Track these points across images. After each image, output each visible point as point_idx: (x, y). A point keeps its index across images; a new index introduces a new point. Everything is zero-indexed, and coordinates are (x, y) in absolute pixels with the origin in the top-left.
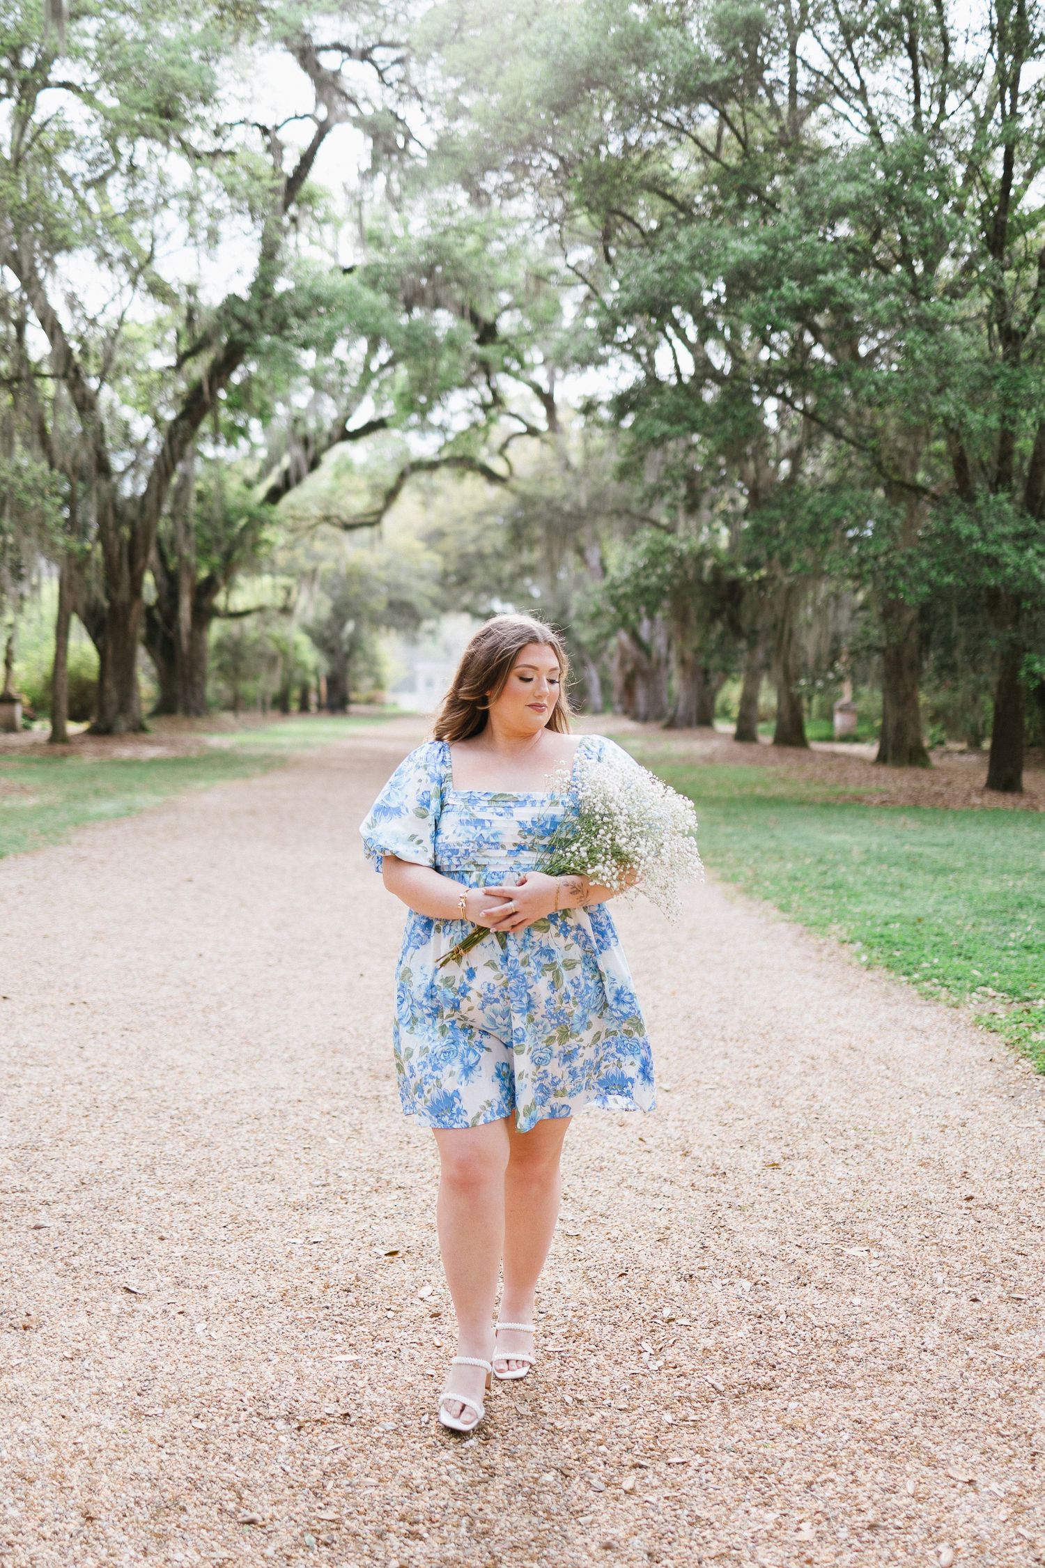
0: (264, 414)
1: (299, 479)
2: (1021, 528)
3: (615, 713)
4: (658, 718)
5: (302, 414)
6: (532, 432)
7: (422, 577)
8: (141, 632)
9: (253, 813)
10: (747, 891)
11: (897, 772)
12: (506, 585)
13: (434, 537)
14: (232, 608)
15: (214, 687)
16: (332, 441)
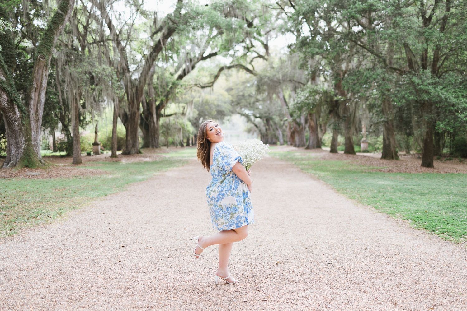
0: (177, 52)
1: (188, 72)
2: (434, 81)
3: (288, 145)
4: (303, 146)
5: (189, 52)
6: (260, 56)
7: (225, 103)
8: (139, 121)
9: (184, 179)
10: (360, 202)
11: (389, 161)
12: (252, 105)
13: (229, 90)
14: (166, 114)
15: (162, 139)
16: (199, 60)
